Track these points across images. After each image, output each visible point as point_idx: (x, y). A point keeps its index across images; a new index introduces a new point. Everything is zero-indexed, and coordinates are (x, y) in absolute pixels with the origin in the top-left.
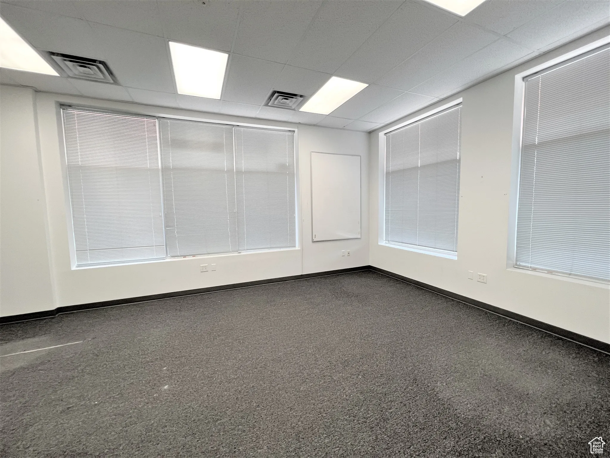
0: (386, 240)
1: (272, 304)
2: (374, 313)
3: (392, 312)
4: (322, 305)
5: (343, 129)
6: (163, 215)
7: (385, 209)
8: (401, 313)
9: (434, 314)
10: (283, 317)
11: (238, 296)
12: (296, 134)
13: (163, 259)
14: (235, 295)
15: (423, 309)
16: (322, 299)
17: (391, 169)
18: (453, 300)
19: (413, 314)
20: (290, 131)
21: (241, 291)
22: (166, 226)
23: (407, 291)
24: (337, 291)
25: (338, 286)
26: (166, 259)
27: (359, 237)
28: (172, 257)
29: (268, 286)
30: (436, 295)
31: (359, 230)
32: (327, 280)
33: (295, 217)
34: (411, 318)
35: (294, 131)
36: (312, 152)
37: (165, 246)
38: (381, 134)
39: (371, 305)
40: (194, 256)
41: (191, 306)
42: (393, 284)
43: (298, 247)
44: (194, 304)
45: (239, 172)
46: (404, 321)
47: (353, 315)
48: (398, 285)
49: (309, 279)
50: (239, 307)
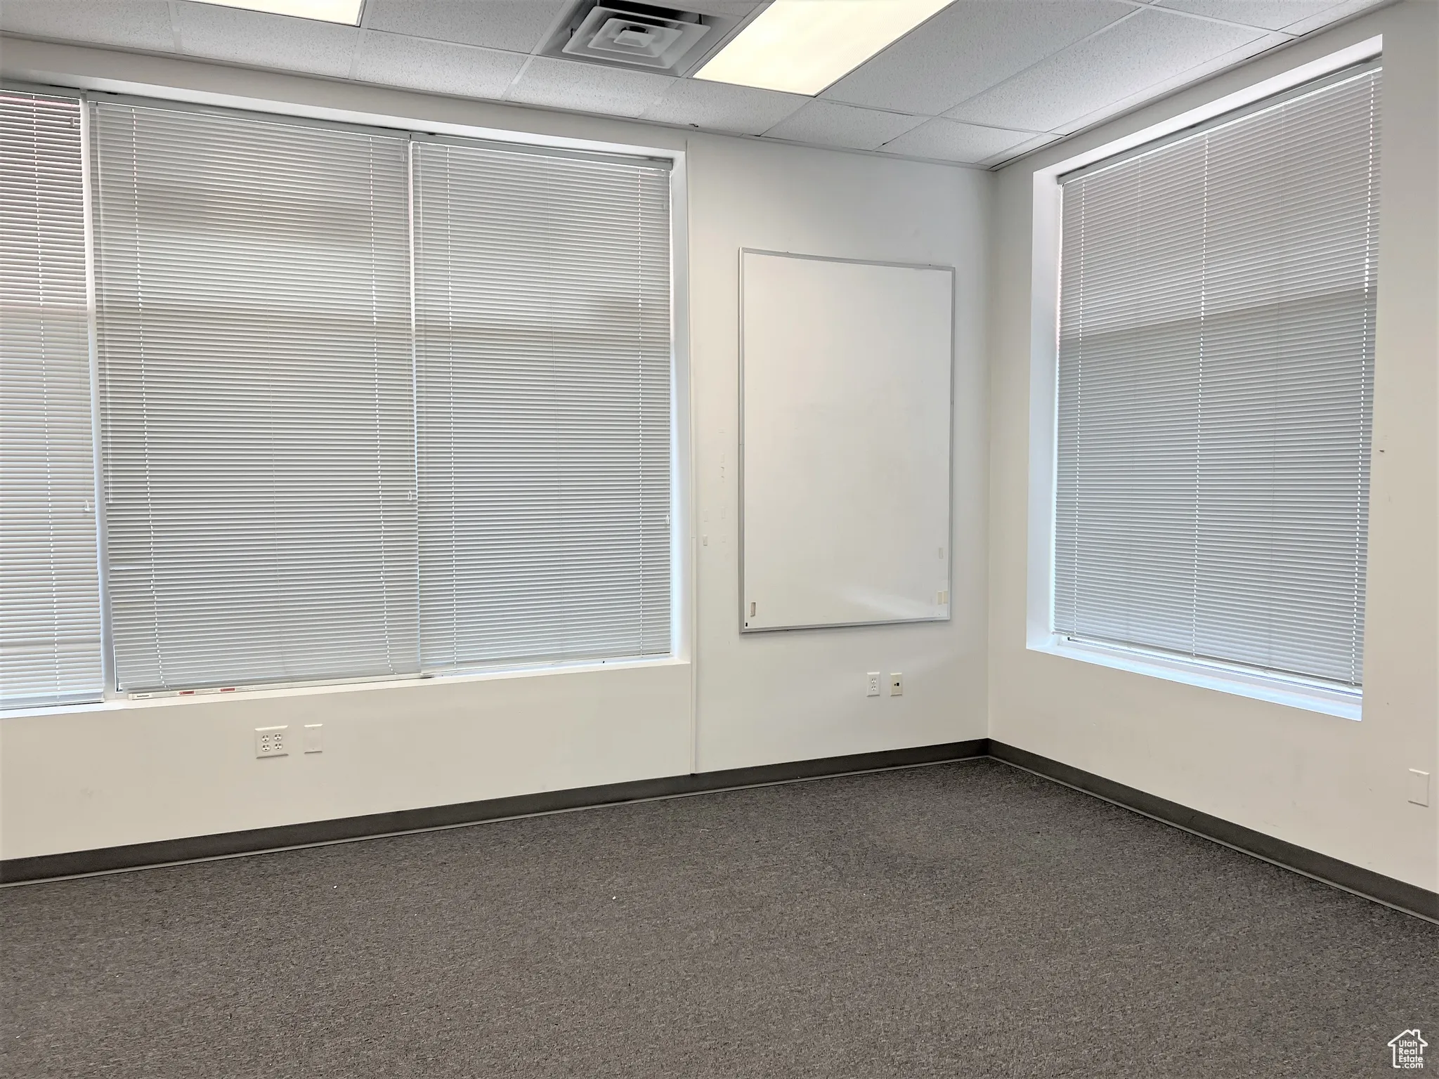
0: (1059, 631)
1: (565, 899)
2: (1003, 943)
3: (1078, 942)
4: (779, 908)
5: (880, 153)
6: (96, 509)
7: (1054, 500)
8: (1118, 947)
9: (1258, 951)
10: (608, 956)
11: (415, 866)
12: (677, 172)
13: (93, 699)
14: (406, 857)
15: (1211, 929)
16: (779, 877)
17: (1080, 326)
18: (1344, 896)
19: (1167, 949)
20: (651, 158)
21: (428, 841)
22: (111, 558)
23: (1145, 854)
24: (844, 849)
25: (850, 826)
26: (106, 699)
27: (943, 614)
28: (135, 690)
29: (547, 822)
30: (1272, 871)
31: (944, 587)
32: (804, 800)
33: (667, 527)
34: (1159, 966)
35: (671, 161)
36: (746, 250)
37: (101, 646)
38: (1044, 179)
39: (988, 910)
40: (228, 687)
41: (211, 904)
42: (1090, 822)
43: (678, 656)
44: (223, 899)
45: (432, 331)
46: (1129, 978)
47: (911, 949)
48: (1108, 827)
49: (725, 795)
50: (421, 911)
